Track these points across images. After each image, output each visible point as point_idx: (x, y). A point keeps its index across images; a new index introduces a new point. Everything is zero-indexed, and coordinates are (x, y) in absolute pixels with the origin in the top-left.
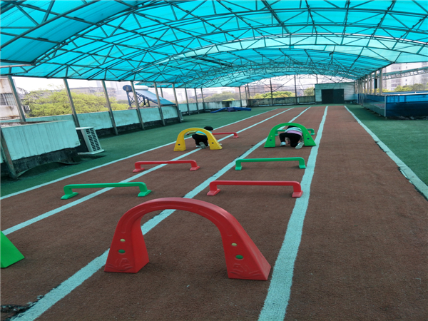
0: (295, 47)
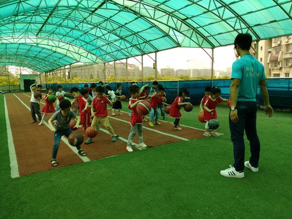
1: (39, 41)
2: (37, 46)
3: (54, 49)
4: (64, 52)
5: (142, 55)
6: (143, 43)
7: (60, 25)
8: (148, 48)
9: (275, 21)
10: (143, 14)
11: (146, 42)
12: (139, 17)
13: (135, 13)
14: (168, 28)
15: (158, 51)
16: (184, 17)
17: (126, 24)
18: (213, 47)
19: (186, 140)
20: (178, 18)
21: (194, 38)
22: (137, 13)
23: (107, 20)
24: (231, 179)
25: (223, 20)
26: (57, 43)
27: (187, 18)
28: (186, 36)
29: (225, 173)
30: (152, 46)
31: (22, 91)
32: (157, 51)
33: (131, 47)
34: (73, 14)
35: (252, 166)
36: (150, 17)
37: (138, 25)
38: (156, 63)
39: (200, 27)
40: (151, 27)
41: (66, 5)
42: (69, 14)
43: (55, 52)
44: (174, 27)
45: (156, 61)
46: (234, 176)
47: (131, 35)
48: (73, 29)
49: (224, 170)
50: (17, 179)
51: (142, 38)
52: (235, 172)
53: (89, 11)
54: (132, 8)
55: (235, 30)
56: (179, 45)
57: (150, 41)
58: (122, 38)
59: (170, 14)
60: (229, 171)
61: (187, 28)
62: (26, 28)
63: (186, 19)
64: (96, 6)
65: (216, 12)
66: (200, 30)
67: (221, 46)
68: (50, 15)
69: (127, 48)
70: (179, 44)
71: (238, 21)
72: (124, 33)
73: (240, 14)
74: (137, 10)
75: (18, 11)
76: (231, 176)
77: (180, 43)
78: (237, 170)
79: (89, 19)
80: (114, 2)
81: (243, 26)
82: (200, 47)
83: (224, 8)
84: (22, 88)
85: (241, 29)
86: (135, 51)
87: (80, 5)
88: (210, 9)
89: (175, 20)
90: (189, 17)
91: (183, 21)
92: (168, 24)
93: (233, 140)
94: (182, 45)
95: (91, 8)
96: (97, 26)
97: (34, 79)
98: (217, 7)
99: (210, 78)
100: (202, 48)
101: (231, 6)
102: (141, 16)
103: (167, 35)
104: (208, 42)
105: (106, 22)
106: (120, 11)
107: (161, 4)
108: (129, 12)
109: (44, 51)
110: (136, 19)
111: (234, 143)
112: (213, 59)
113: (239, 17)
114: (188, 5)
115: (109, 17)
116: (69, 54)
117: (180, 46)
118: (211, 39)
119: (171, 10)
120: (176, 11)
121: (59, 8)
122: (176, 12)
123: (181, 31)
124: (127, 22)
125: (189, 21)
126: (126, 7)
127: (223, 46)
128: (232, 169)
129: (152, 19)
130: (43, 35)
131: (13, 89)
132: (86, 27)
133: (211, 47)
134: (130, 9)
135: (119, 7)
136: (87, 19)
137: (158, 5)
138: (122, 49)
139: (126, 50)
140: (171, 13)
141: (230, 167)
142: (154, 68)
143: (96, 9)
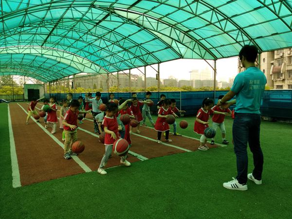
0: (44, 56)
1: (44, 51)
2: (42, 57)
3: (58, 59)
4: (68, 62)
5: (145, 66)
6: (146, 54)
7: (65, 36)
8: (151, 59)
9: (277, 34)
10: (146, 27)
11: (149, 53)
12: (143, 29)
13: (138, 25)
14: (171, 40)
15: (161, 62)
16: (186, 30)
17: (130, 36)
18: (216, 59)
19: (189, 151)
20: (181, 31)
21: (196, 50)
22: (140, 25)
23: (111, 32)
24: (234, 192)
25: (225, 32)
26: (61, 54)
27: (190, 31)
28: (188, 47)
29: (228, 185)
30: (155, 57)
31: (26, 100)
32: (159, 62)
33: (134, 58)
34: (77, 26)
35: (255, 178)
36: (153, 29)
37: (141, 37)
38: (159, 74)
39: (203, 39)
40: (154, 39)
41: (72, 17)
42: (74, 26)
43: (59, 62)
44: (177, 39)
45: (159, 72)
46: (237, 189)
47: (134, 47)
48: (77, 40)
49: (227, 182)
50: (18, 188)
51: (144, 49)
52: (238, 184)
53: (94, 23)
54: (135, 21)
55: (237, 42)
56: (181, 57)
57: (153, 52)
58: (125, 50)
59: (173, 27)
60: (232, 184)
61: (190, 40)
62: (31, 38)
63: (188, 31)
64: (100, 18)
65: (218, 24)
66: (203, 42)
67: (223, 57)
68: (55, 26)
69: (130, 59)
70: (181, 55)
71: (240, 33)
72: (127, 45)
73: (242, 26)
74: (141, 23)
75: (24, 22)
76: (234, 189)
77: (183, 55)
78: (240, 182)
79: (93, 31)
80: (118, 15)
81: (245, 38)
82: (203, 58)
83: (226, 20)
84: (26, 97)
85: (243, 41)
86: (138, 62)
87: (84, 17)
88: (213, 22)
89: (178, 32)
90: (192, 29)
91: (186, 33)
92: (171, 36)
93: (236, 152)
94: (185, 57)
95: (95, 20)
96: (101, 38)
97: (38, 88)
98: (220, 19)
99: (212, 89)
100: (205, 60)
101: (233, 19)
102: (145, 28)
103: (170, 47)
104: (210, 54)
105: (110, 34)
106: (124, 23)
107: (164, 17)
108: (132, 24)
109: (48, 61)
110: (140, 31)
111: (237, 155)
112: (215, 70)
113: (241, 29)
114: (190, 18)
115: (113, 29)
116: (73, 65)
117: (183, 58)
118: (213, 51)
119: (174, 23)
120: (178, 23)
121: (64, 20)
122: (179, 25)
123: (184, 42)
124: (131, 34)
125: (191, 33)
126: (130, 20)
127: (225, 57)
128: (235, 182)
129: (155, 31)
130: (48, 45)
131: (17, 98)
132: (90, 38)
133: (213, 58)
134: (134, 22)
135: (123, 19)
136: (91, 31)
137: (161, 18)
138: (125, 60)
139: (129, 61)
140: (175, 25)
141: (233, 179)
142: (157, 79)
143: (100, 21)
